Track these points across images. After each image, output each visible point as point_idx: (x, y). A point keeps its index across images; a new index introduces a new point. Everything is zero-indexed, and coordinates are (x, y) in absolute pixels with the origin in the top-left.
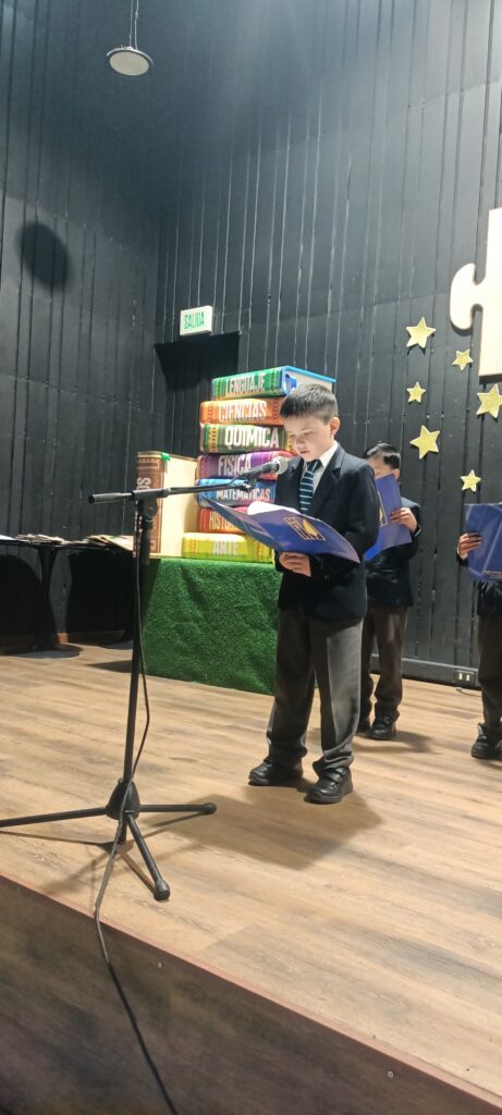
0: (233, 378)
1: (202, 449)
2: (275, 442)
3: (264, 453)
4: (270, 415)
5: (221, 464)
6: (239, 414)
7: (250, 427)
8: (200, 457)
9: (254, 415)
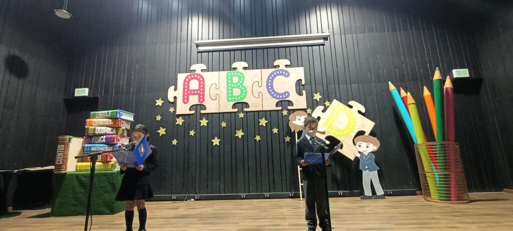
0: (99, 112)
1: (86, 134)
2: (114, 132)
3: (110, 136)
4: (113, 124)
5: (93, 139)
6: (101, 123)
7: (105, 128)
8: (85, 137)
9: (107, 124)
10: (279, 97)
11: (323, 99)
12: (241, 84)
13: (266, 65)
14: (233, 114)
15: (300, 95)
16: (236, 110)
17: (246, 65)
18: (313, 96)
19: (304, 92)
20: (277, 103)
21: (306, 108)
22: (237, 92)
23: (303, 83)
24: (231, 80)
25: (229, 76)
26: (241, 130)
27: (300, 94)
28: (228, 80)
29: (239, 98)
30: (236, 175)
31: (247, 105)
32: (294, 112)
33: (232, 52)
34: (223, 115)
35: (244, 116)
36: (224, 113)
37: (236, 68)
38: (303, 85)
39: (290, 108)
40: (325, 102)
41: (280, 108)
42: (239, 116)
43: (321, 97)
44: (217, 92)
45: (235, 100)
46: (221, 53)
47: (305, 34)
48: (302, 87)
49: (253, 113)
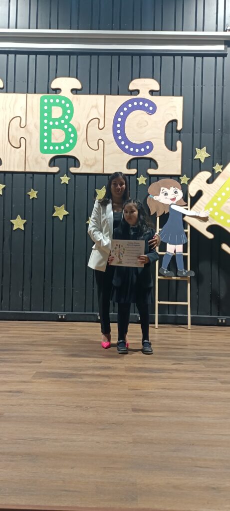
10: (134, 150)
11: (211, 160)
12: (67, 122)
13: (115, 89)
14: (50, 177)
15: (172, 150)
16: (55, 170)
17: (77, 84)
18: (194, 153)
19: (179, 144)
20: (130, 162)
21: (179, 173)
22: (58, 136)
23: (180, 127)
24: (49, 112)
25: (46, 104)
26: (63, 206)
27: (172, 147)
28: (42, 111)
29: (62, 148)
30: (52, 282)
31: (76, 162)
32: (158, 180)
33: (53, 58)
34: (33, 178)
35: (69, 181)
36: (33, 173)
37: (59, 90)
38: (179, 132)
39: (151, 171)
40: (214, 165)
41: (133, 171)
42: (61, 180)
43: (208, 155)
44: (22, 132)
45: (54, 151)
46: (32, 57)
47: (192, 31)
48: (176, 135)
49: (86, 176)
